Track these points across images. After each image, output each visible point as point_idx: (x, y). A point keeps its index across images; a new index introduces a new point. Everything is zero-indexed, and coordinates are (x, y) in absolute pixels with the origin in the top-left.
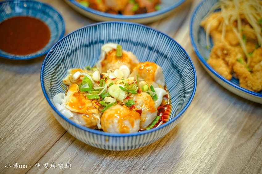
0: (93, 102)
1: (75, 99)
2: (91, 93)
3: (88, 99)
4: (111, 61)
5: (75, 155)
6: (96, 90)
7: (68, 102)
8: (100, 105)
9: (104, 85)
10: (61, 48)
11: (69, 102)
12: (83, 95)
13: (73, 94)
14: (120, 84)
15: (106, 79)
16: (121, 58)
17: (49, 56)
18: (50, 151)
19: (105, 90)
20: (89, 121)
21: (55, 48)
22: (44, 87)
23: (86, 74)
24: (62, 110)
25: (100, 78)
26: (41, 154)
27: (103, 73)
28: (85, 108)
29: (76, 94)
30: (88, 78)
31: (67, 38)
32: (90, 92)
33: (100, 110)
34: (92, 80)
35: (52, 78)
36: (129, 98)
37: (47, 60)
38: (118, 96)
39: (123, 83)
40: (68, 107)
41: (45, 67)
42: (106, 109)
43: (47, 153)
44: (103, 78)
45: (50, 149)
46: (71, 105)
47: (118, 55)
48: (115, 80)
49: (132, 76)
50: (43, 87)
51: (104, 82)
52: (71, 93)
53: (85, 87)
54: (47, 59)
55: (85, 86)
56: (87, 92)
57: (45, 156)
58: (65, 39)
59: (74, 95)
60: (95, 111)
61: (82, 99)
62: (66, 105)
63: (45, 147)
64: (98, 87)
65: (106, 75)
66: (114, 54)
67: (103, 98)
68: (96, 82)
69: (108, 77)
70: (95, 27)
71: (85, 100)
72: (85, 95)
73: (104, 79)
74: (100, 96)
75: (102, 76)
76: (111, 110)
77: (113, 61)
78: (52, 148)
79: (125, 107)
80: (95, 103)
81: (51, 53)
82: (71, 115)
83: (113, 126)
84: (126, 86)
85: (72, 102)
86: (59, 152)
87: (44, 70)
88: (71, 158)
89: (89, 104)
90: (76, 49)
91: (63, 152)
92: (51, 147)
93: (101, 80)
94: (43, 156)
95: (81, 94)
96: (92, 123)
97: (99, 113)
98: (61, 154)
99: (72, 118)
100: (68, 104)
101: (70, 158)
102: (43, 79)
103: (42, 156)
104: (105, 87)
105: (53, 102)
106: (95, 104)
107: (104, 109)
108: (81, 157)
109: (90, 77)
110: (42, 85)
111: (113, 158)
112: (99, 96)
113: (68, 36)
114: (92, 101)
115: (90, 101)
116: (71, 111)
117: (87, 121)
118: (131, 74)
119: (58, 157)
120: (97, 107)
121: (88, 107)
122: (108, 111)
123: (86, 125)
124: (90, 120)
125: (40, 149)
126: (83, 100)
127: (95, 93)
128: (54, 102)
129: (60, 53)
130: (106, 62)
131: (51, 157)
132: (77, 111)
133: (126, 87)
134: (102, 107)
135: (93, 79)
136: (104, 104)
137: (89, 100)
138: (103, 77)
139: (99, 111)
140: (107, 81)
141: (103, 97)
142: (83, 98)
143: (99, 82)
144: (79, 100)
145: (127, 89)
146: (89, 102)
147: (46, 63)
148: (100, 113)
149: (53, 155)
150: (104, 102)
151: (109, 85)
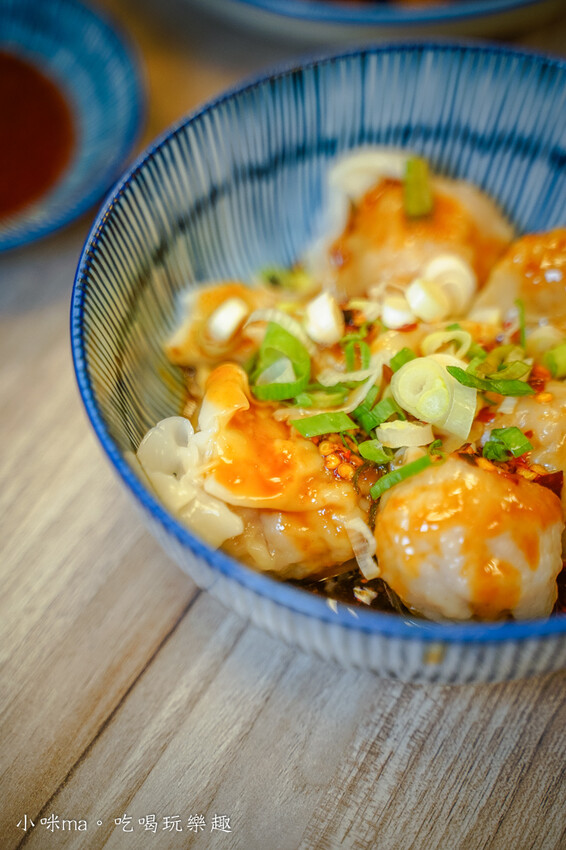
0: (325, 447)
1: (239, 443)
2: (309, 408)
3: (300, 437)
4: (381, 240)
5: (259, 702)
6: (330, 390)
7: (211, 460)
8: (360, 461)
9: (367, 362)
10: (148, 197)
11: (214, 464)
12: (273, 418)
13: (229, 419)
14: (442, 349)
15: (370, 328)
16: (427, 219)
17: (100, 245)
18: (140, 689)
19: (374, 386)
20: (317, 546)
21: (122, 201)
22: (96, 403)
23: (277, 313)
24: (188, 506)
25: (341, 327)
26: (102, 710)
27: (355, 304)
28: (294, 486)
29: (240, 418)
30: (285, 333)
31: (174, 144)
32: (303, 398)
33: (362, 485)
34: (303, 338)
35: (121, 347)
36: (492, 416)
37: (94, 262)
38: (441, 414)
39: (456, 344)
40: (213, 486)
41: (88, 298)
42: (393, 486)
43: (129, 701)
44: (357, 328)
45: (138, 679)
46: (226, 474)
47: (415, 208)
48: (415, 334)
49: (490, 304)
50: (90, 404)
51: (363, 346)
52: (215, 413)
53: (279, 380)
54: (90, 259)
55: (279, 374)
56: (291, 401)
57: (121, 716)
58: (166, 151)
59: (235, 423)
60: (340, 494)
61: (271, 440)
62: (205, 476)
63: (113, 672)
64: (338, 371)
65: (367, 310)
66: (392, 205)
67: (368, 426)
68: (322, 348)
69: (379, 318)
70: (297, 76)
71: (289, 444)
72: (281, 414)
73: (363, 333)
74: (354, 418)
75: (348, 317)
76: (424, 489)
77: (392, 239)
78: (147, 677)
79: (485, 470)
80: (336, 452)
81: (107, 229)
82: (234, 525)
83: (437, 567)
84: (476, 362)
85: (228, 462)
86: (181, 694)
87: (86, 317)
88: (242, 719)
89: (306, 463)
90: (214, 194)
91: (202, 692)
92: (143, 671)
93: (351, 336)
94: (110, 719)
95: (262, 415)
96: (328, 551)
97: (358, 504)
98: (193, 702)
99: (238, 538)
100: (211, 470)
101: (235, 717)
102: (86, 362)
103: (105, 719)
104: (374, 373)
105: (143, 469)
106: (334, 461)
107: (385, 481)
108: (287, 710)
109: (294, 328)
110: (87, 393)
111: (435, 706)
112: (348, 415)
113: (175, 135)
114: (318, 445)
115: (308, 446)
116: (231, 507)
117: (304, 543)
118: (486, 295)
119: (181, 718)
120: (348, 471)
121: (306, 478)
122: (404, 492)
123: (305, 561)
124: (322, 540)
125: (91, 682)
126: (280, 446)
127: (328, 404)
128: (147, 470)
129: (144, 220)
130: (355, 242)
131: (149, 723)
132: (256, 500)
133: (478, 368)
134: (371, 470)
135: (309, 337)
136: (380, 459)
137: (307, 439)
138: (358, 321)
139: (358, 490)
140: (377, 342)
141: (367, 420)
142: (275, 432)
143: (337, 349)
144: (262, 448)
145: (483, 377)
146: (304, 453)
147: (90, 281)
148: (362, 501)
149: (158, 710)
150: (381, 446)
151: (392, 360)
